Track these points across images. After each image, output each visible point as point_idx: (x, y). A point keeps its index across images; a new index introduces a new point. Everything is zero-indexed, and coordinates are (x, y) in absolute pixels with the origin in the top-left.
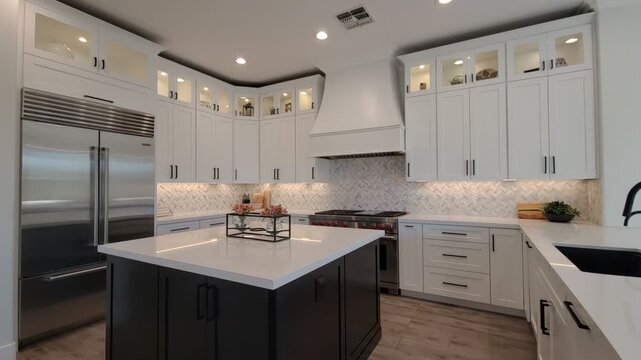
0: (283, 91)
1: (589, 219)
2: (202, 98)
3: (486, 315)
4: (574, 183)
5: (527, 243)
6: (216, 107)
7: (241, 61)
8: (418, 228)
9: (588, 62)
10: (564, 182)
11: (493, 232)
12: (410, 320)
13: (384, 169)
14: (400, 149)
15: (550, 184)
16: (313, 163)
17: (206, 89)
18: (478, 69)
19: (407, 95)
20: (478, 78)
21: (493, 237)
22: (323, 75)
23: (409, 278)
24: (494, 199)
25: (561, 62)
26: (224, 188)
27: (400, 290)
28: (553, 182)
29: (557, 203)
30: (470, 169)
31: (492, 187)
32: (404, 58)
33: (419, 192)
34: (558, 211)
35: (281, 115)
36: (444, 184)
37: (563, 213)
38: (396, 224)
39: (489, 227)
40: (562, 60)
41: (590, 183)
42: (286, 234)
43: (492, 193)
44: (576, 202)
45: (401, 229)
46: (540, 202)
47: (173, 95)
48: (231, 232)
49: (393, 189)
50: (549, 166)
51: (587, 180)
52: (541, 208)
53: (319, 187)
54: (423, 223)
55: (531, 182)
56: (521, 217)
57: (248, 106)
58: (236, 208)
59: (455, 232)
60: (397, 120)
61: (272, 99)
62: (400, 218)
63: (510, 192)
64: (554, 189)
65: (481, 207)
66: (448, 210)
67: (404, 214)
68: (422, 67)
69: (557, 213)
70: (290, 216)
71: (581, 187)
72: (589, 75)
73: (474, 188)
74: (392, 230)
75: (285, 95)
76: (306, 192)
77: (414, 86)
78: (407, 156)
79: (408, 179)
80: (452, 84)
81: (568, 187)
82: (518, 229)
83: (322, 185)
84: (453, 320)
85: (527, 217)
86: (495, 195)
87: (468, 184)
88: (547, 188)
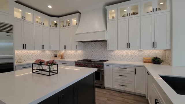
0: (67, 19)
1: (166, 63)
2: (37, 20)
3: (132, 96)
4: (162, 51)
5: (148, 73)
6: (42, 24)
7: (50, 7)
8: (111, 66)
9: (168, 9)
10: (159, 50)
11: (135, 67)
12: (107, 99)
13: (100, 46)
14: (105, 39)
15: (154, 51)
16: (77, 44)
17: (39, 17)
18: (132, 12)
19: (108, 20)
20: (131, 15)
21: (135, 69)
22: (80, 13)
23: (108, 83)
24: (136, 56)
25: (159, 9)
26: (48, 52)
27: (105, 87)
28: (155, 50)
29: (156, 58)
30: (128, 46)
31: (135, 52)
32: (107, 7)
33: (112, 53)
34: (157, 60)
35: (66, 27)
36: (120, 51)
37: (158, 61)
38: (103, 65)
39: (134, 66)
40: (160, 8)
41: (167, 51)
42: (56, 72)
43: (135, 54)
44: (162, 57)
45: (105, 67)
46: (150, 57)
47: (24, 18)
48: (34, 71)
49: (103, 52)
50: (154, 45)
51: (166, 50)
52: (151, 59)
53: (80, 52)
54: (112, 65)
55: (148, 51)
56: (144, 62)
57: (56, 24)
58: (36, 61)
59: (123, 68)
60: (104, 29)
61: (63, 21)
62: (105, 63)
63: (141, 54)
64: (155, 53)
65: (131, 59)
66: (121, 60)
67: (107, 61)
68: (113, 11)
69: (156, 61)
70: (58, 64)
71: (164, 52)
72: (169, 14)
73: (129, 52)
74: (102, 67)
75: (68, 20)
76: (75, 53)
77: (110, 17)
78: (108, 41)
79: (108, 49)
80: (123, 17)
81: (160, 52)
82: (144, 67)
83: (81, 51)
84: (122, 98)
85: (146, 62)
86: (136, 55)
87: (127, 51)
88: (153, 53)
